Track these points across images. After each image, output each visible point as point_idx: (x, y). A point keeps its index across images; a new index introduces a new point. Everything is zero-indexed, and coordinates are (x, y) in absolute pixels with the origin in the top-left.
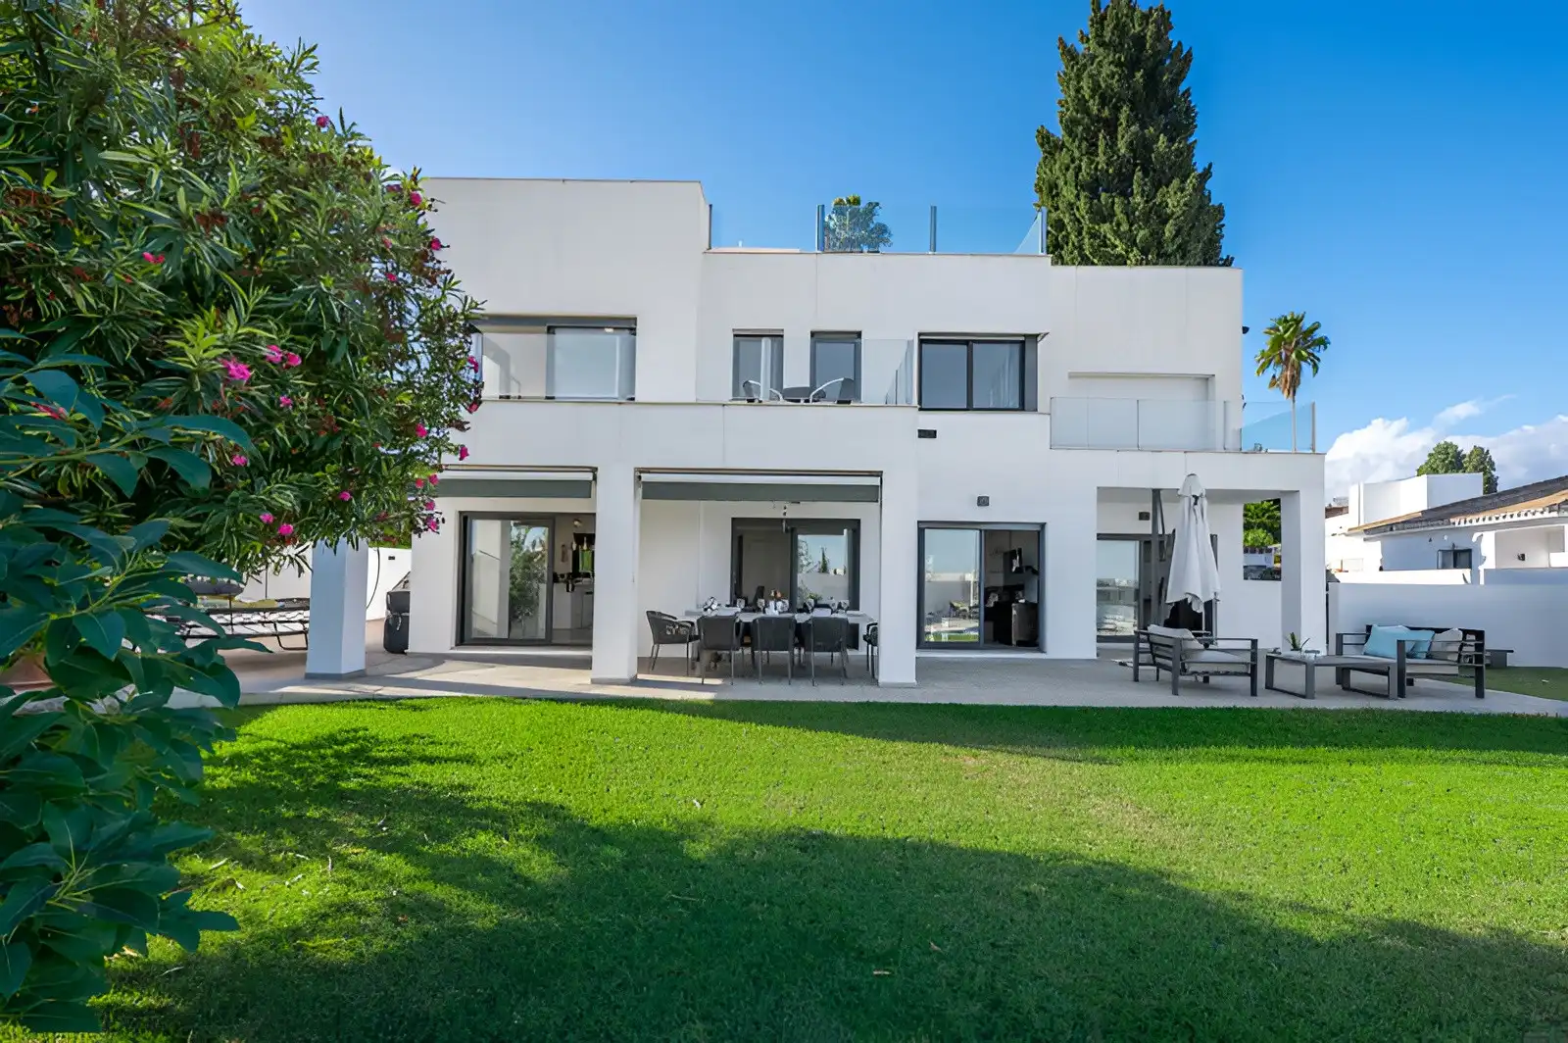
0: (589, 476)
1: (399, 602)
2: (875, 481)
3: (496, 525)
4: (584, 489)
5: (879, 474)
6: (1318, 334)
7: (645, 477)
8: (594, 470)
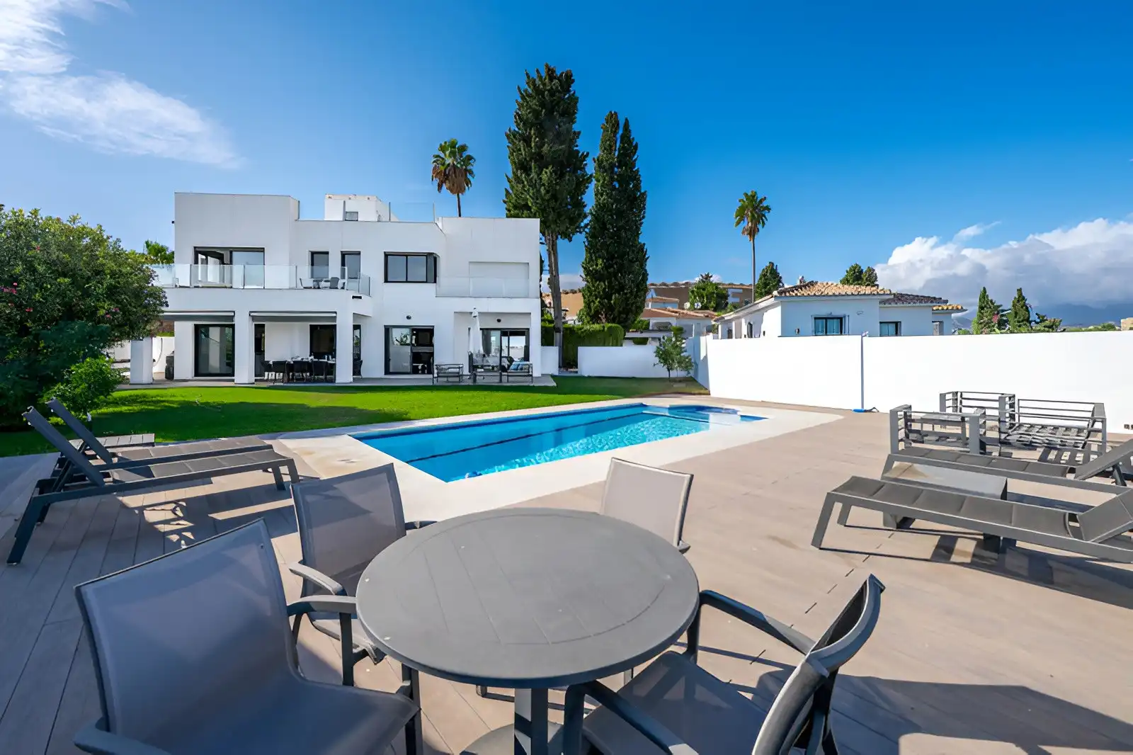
0: (233, 314)
1: (170, 360)
2: (334, 315)
3: (218, 329)
4: (232, 318)
5: (336, 313)
6: (765, 204)
7: (252, 314)
8: (234, 312)
